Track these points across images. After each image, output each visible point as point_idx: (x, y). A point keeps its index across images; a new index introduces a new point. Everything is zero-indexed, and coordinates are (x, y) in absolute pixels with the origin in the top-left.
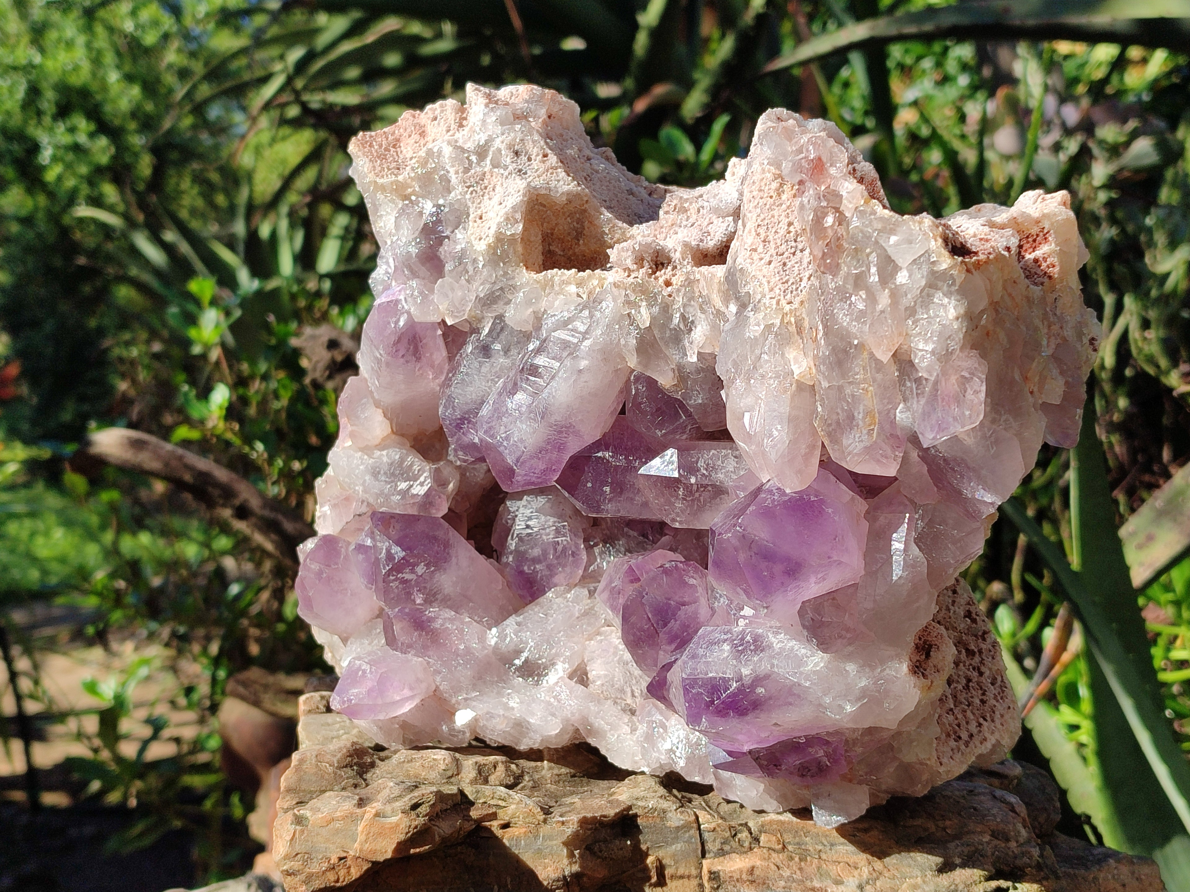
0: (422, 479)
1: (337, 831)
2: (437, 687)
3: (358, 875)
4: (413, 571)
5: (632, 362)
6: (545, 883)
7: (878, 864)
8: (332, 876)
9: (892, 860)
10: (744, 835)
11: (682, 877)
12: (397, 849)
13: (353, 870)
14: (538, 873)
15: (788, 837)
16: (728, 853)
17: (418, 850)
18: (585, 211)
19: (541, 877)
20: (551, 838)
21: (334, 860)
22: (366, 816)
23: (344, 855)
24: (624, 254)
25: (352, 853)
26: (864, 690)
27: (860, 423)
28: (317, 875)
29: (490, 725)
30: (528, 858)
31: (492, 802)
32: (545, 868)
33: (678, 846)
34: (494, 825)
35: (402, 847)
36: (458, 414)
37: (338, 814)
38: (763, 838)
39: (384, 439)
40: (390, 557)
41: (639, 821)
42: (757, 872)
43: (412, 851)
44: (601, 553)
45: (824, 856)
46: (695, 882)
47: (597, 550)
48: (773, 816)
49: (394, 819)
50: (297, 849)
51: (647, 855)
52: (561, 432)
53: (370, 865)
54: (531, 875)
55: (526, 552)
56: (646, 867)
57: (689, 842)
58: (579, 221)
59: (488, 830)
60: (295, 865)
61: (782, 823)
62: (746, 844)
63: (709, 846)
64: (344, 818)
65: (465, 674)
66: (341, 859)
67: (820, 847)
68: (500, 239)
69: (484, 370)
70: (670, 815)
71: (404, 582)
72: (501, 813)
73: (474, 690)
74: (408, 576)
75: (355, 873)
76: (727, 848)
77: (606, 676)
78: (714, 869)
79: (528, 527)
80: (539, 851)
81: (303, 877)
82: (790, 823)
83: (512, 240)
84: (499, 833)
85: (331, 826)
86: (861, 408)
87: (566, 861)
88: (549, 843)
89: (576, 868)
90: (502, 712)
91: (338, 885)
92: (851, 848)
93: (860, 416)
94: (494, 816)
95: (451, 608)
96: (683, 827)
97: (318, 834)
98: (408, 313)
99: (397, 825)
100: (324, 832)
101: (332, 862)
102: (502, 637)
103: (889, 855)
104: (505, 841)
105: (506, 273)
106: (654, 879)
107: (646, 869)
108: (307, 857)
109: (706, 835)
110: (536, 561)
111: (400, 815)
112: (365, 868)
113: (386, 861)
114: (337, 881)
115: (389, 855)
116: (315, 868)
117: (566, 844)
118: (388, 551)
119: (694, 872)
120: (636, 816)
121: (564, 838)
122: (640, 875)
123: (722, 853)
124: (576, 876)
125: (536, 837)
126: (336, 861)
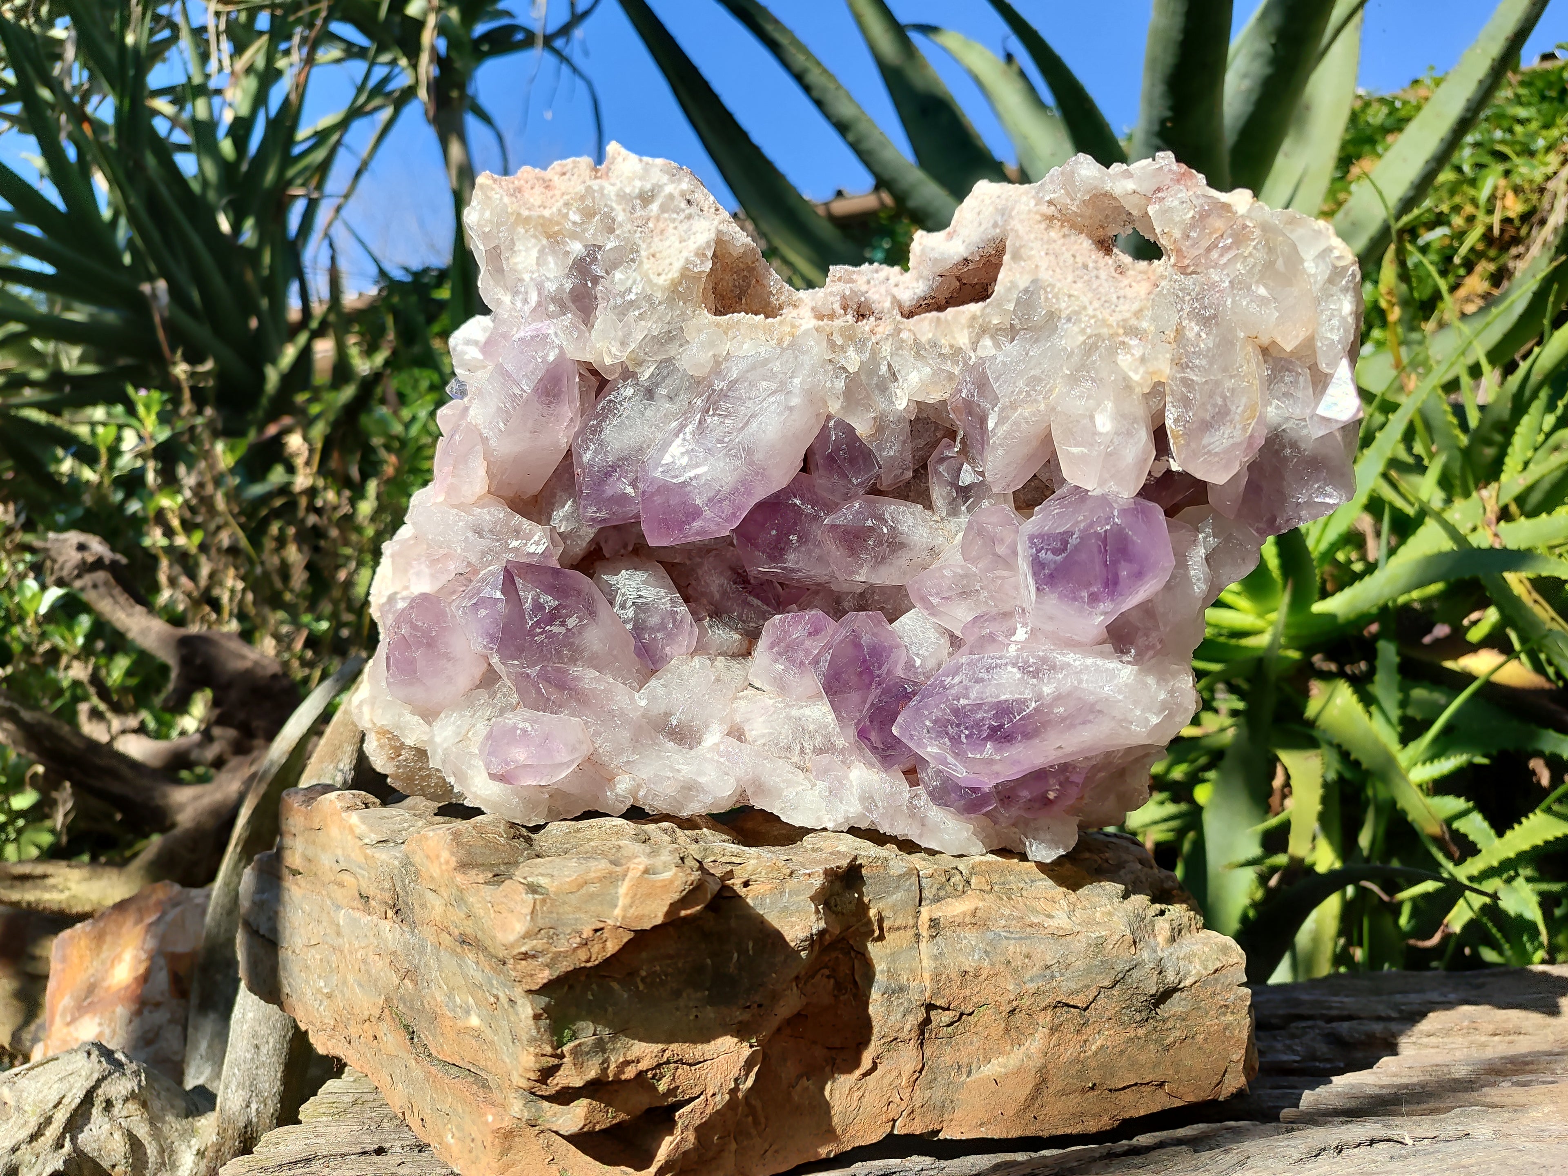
0: (536, 538)
1: (592, 896)
2: (596, 750)
3: (617, 948)
4: (563, 624)
5: (835, 407)
6: (792, 944)
7: (1072, 896)
8: (582, 955)
9: (1083, 891)
10: (957, 879)
11: (899, 929)
12: (668, 914)
13: (609, 944)
14: (785, 934)
15: (995, 878)
16: (943, 898)
17: (689, 912)
18: (754, 269)
19: (788, 939)
20: (797, 893)
21: (587, 933)
22: (630, 875)
23: (601, 925)
24: (832, 299)
25: (610, 922)
26: (1164, 702)
27: (1237, 417)
28: (566, 955)
29: (659, 789)
30: (774, 919)
31: (724, 860)
32: (792, 927)
33: (898, 896)
34: (736, 883)
35: (675, 907)
36: (611, 459)
37: (592, 875)
38: (973, 880)
39: (480, 498)
40: (538, 607)
41: (864, 871)
42: (979, 914)
43: (683, 913)
44: (711, 627)
45: (1025, 893)
46: (911, 932)
47: (706, 622)
48: (978, 859)
49: (667, 875)
50: (540, 923)
51: (869, 908)
52: (757, 474)
53: (632, 935)
54: (778, 936)
55: (644, 621)
56: (870, 920)
57: (908, 890)
58: (745, 278)
59: (730, 889)
60: (537, 944)
61: (988, 862)
62: (960, 888)
63: (926, 893)
64: (600, 880)
65: (625, 735)
66: (596, 931)
67: (1021, 885)
68: (686, 274)
69: (648, 413)
70: (891, 863)
71: (551, 636)
72: (737, 870)
73: (633, 753)
74: (555, 629)
75: (612, 947)
76: (942, 893)
77: (770, 734)
78: (934, 916)
79: (640, 597)
80: (785, 909)
81: (546, 959)
82: (997, 862)
83: (697, 277)
84: (742, 891)
85: (583, 891)
86: (1244, 400)
87: (813, 918)
88: (795, 898)
89: (822, 925)
90: (670, 774)
91: (589, 965)
92: (1050, 883)
93: (1239, 410)
94: (730, 874)
95: (596, 668)
96: (905, 874)
97: (564, 903)
98: (561, 347)
99: (671, 882)
100: (573, 899)
101: (584, 936)
102: (652, 699)
103: (1081, 886)
104: (749, 901)
105: (683, 313)
106: (877, 934)
107: (869, 922)
108: (552, 932)
109: (924, 882)
110: (653, 630)
111: (674, 869)
112: (625, 940)
113: (655, 928)
114: (588, 961)
115: (659, 920)
116: (563, 946)
117: (812, 898)
118: (535, 600)
119: (911, 922)
120: (861, 866)
121: (812, 892)
122: (863, 930)
123: (937, 899)
124: (822, 933)
125: (782, 893)
126: (591, 933)
